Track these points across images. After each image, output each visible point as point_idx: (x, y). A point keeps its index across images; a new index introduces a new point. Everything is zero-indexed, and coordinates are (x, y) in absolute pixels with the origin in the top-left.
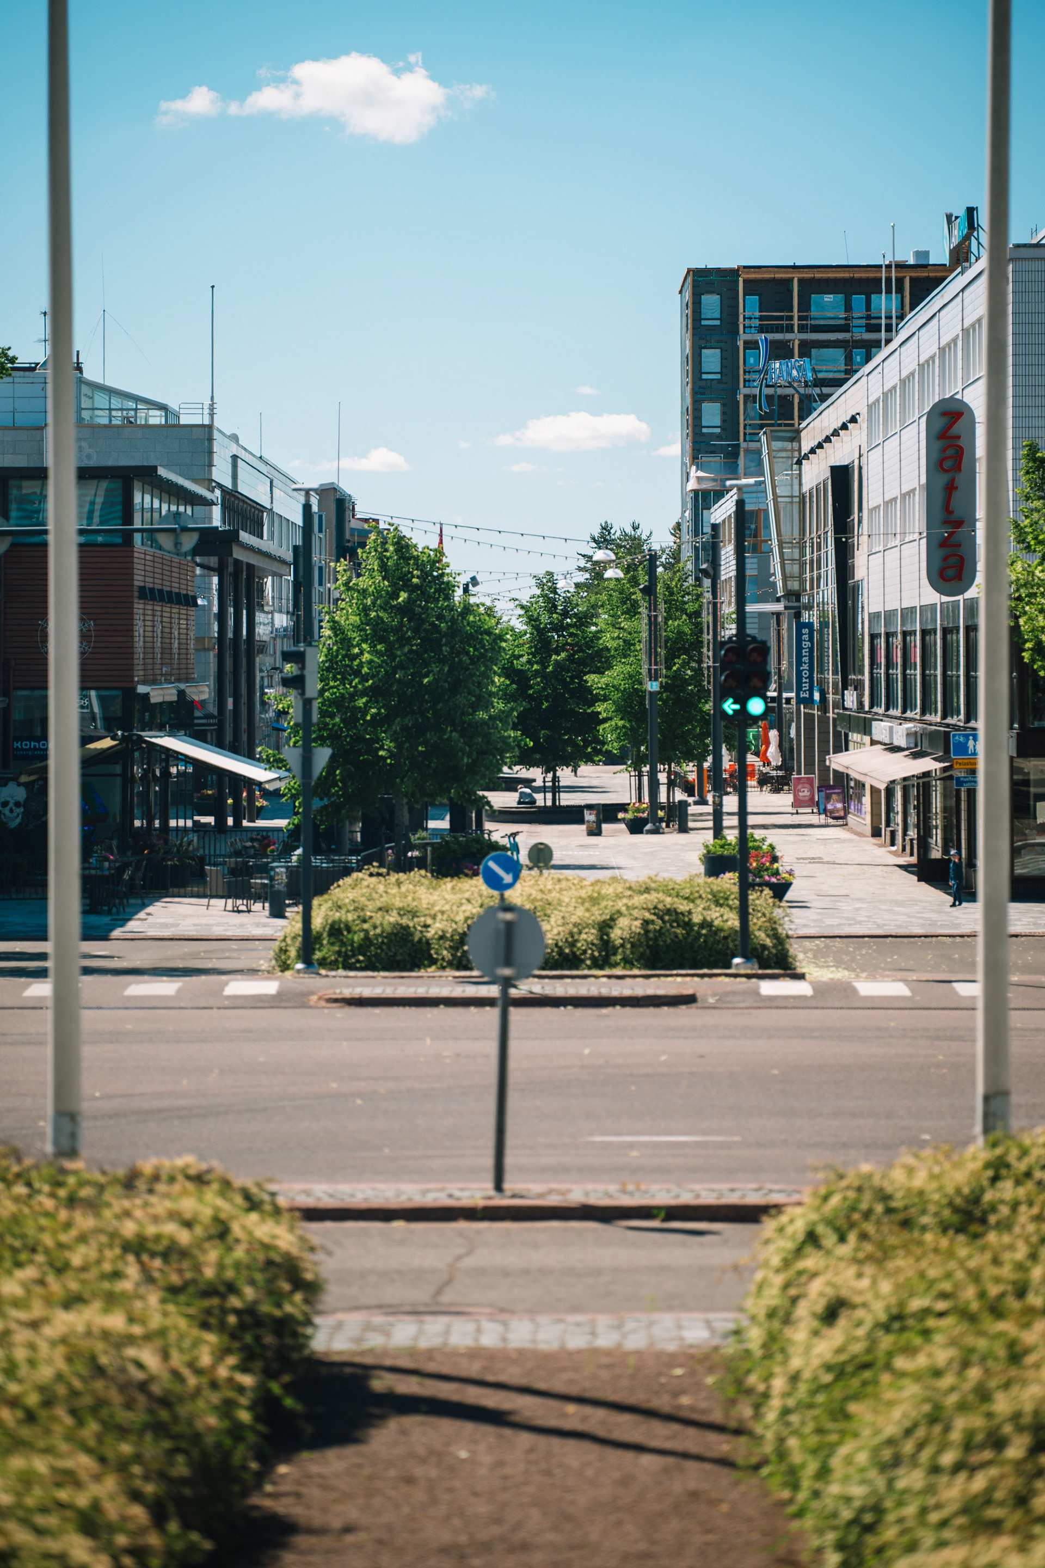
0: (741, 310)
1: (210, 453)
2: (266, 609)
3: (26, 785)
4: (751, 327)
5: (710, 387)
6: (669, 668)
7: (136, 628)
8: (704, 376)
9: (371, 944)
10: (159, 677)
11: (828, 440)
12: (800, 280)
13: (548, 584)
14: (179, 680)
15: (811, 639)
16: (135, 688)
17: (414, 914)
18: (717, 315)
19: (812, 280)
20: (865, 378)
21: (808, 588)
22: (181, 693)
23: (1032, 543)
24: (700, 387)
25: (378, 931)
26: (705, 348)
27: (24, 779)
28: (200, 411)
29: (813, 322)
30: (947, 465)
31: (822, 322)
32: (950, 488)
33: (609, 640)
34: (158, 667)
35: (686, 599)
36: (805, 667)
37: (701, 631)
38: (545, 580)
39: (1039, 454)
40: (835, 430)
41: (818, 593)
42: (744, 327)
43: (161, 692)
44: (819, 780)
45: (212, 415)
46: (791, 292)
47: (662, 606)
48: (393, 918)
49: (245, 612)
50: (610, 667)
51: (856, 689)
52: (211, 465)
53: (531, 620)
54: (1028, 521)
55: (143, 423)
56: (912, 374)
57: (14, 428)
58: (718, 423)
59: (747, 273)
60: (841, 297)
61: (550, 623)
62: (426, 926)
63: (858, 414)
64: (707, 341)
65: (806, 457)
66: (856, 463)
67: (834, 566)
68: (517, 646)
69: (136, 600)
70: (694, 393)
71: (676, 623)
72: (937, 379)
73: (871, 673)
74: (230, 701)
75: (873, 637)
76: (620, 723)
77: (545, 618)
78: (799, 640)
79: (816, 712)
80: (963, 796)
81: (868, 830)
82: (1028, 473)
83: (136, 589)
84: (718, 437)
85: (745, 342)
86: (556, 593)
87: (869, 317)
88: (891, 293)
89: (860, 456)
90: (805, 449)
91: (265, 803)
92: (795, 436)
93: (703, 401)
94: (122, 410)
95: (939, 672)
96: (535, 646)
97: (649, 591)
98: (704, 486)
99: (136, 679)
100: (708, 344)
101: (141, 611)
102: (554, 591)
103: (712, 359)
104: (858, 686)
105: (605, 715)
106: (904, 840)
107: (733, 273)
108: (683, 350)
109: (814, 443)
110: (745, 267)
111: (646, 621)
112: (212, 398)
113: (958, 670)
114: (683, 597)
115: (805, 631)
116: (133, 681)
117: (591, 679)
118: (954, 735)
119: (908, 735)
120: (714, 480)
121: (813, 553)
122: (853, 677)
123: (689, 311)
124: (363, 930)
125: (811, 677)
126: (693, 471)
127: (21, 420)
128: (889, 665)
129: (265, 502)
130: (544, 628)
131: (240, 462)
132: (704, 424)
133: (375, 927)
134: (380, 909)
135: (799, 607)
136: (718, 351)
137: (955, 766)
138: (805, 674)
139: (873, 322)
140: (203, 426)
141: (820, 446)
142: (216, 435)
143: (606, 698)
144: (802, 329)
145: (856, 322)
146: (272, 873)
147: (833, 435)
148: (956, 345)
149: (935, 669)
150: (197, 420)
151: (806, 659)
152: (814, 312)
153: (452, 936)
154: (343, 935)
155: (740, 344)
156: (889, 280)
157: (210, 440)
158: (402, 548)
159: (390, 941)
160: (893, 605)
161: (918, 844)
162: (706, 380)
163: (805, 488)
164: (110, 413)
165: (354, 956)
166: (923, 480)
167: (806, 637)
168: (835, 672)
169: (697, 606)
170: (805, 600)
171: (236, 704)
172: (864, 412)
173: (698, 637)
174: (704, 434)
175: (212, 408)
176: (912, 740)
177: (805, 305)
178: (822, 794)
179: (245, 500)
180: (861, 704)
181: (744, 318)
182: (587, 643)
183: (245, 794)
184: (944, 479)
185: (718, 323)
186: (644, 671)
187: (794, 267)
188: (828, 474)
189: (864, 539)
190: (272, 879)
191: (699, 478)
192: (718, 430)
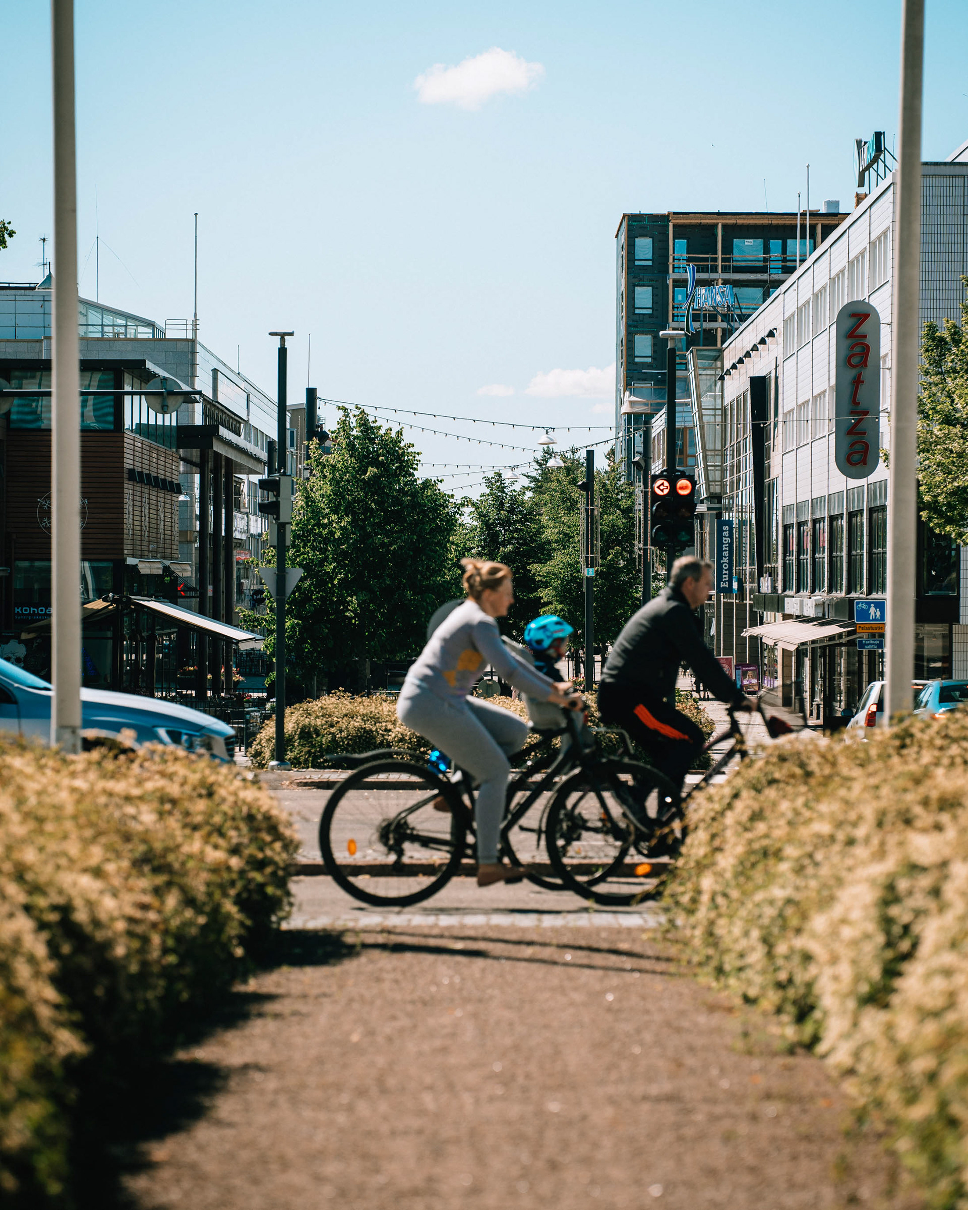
0: (671, 252)
1: (193, 365)
2: (242, 510)
3: (27, 643)
4: (679, 268)
5: (642, 321)
6: (603, 558)
7: (126, 506)
8: (637, 311)
9: (338, 745)
10: (146, 553)
11: (748, 355)
12: (724, 226)
13: (496, 483)
14: (164, 558)
15: (731, 536)
16: (125, 560)
17: (376, 720)
18: (650, 256)
19: (735, 226)
20: (781, 296)
21: (728, 491)
22: (166, 569)
23: (930, 412)
24: (633, 321)
25: (344, 734)
26: (637, 286)
27: (24, 636)
28: (185, 327)
29: (735, 264)
30: (854, 361)
31: (743, 264)
32: (857, 382)
33: (550, 534)
34: (145, 543)
35: (619, 497)
36: (725, 560)
37: (634, 525)
38: (493, 481)
39: (938, 334)
40: (755, 345)
41: (737, 496)
42: (674, 268)
43: (148, 565)
44: (737, 661)
45: (195, 330)
46: (716, 236)
47: (598, 502)
48: (357, 723)
49: (223, 511)
50: (550, 558)
51: (770, 575)
52: (193, 376)
53: (482, 516)
54: (927, 392)
55: (132, 337)
56: (824, 288)
57: (16, 341)
58: (649, 353)
59: (677, 219)
60: (760, 242)
61: (498, 519)
62: (388, 730)
63: (775, 329)
64: (640, 280)
65: (728, 373)
66: (773, 375)
67: (752, 468)
68: (468, 540)
69: (126, 481)
70: (628, 326)
71: (611, 517)
72: (846, 289)
73: (784, 561)
74: (210, 588)
75: (786, 528)
76: (559, 607)
77: (493, 515)
78: (720, 537)
79: (734, 601)
80: (865, 660)
81: (780, 701)
82: (927, 350)
83: (125, 471)
84: (649, 366)
85: (674, 281)
86: (503, 492)
87: (785, 260)
88: (805, 238)
89: (776, 367)
90: (727, 365)
91: (241, 678)
92: (719, 356)
93: (637, 333)
94: (113, 326)
95: (844, 554)
96: (485, 540)
97: (587, 487)
98: (637, 409)
99: (126, 552)
100: (641, 282)
101: (131, 492)
102: (502, 489)
103: (644, 296)
104: (772, 573)
105: (546, 600)
106: (811, 705)
107: (665, 218)
108: (618, 289)
109: (735, 360)
110: (675, 213)
111: (584, 515)
112: (195, 314)
113: (862, 549)
114: (617, 494)
115: (726, 528)
116: (123, 554)
117: (534, 567)
118: (858, 603)
119: (816, 605)
120: (646, 404)
121: (733, 459)
122: (768, 565)
123: (624, 253)
124: (331, 733)
125: (730, 569)
126: (627, 397)
127: (22, 334)
128: (800, 551)
129: (243, 414)
130: (492, 524)
131: (220, 375)
132: (636, 354)
133: (341, 731)
134: (346, 715)
135: (720, 509)
136: (650, 289)
137: (858, 631)
138: (725, 566)
139: (789, 264)
140: (187, 340)
141: (741, 361)
142: (199, 348)
143: (546, 585)
144: (725, 269)
145: (773, 265)
146: (248, 717)
147: (752, 350)
148: (863, 257)
149: (841, 551)
150: (181, 335)
151: (726, 554)
152: (736, 254)
153: (410, 739)
154: (312, 737)
155: (670, 282)
156: (803, 227)
157: (193, 353)
158: (368, 429)
159: (355, 742)
160: (804, 496)
161: (824, 708)
162: (639, 314)
163: (727, 401)
164: (103, 329)
165: (322, 756)
166: (833, 381)
167: (726, 534)
168: (752, 564)
169: (629, 502)
170: (725, 501)
171: (215, 591)
172: (780, 327)
173: (630, 530)
174: (636, 363)
175: (195, 324)
176: (820, 610)
177: (728, 248)
178: (740, 672)
179: (224, 410)
180: (774, 588)
181: (674, 259)
182: (531, 537)
183: (223, 670)
184: (851, 373)
185: (650, 263)
186: (582, 560)
187: (719, 214)
188: (747, 385)
189: (779, 441)
190: (247, 722)
191: (631, 403)
192: (649, 360)
